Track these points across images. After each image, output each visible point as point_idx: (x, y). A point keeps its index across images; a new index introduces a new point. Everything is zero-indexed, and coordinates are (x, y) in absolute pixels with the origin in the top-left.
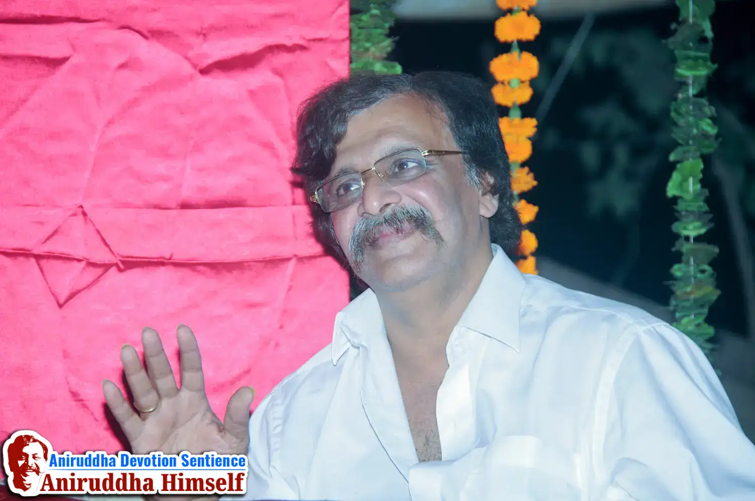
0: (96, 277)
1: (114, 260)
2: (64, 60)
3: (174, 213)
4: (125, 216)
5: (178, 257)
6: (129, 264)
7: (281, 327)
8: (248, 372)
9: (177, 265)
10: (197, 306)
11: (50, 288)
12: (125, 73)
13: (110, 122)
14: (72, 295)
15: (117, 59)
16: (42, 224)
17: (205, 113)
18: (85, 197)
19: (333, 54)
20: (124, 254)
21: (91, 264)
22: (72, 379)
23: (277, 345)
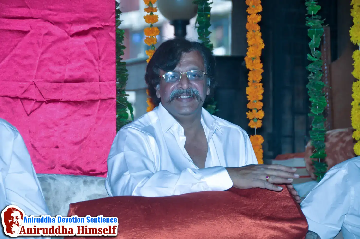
0: (39, 106)
1: (44, 100)
2: (29, 31)
3: (62, 84)
4: (48, 85)
5: (64, 99)
6: (49, 101)
7: (96, 123)
8: (85, 138)
9: (64, 102)
10: (70, 116)
11: (25, 109)
12: (47, 37)
13: (42, 54)
14: (32, 112)
15: (44, 31)
16: (22, 87)
17: (72, 50)
18: (35, 78)
19: (111, 31)
20: (47, 98)
21: (37, 101)
22: (32, 140)
23: (95, 129)
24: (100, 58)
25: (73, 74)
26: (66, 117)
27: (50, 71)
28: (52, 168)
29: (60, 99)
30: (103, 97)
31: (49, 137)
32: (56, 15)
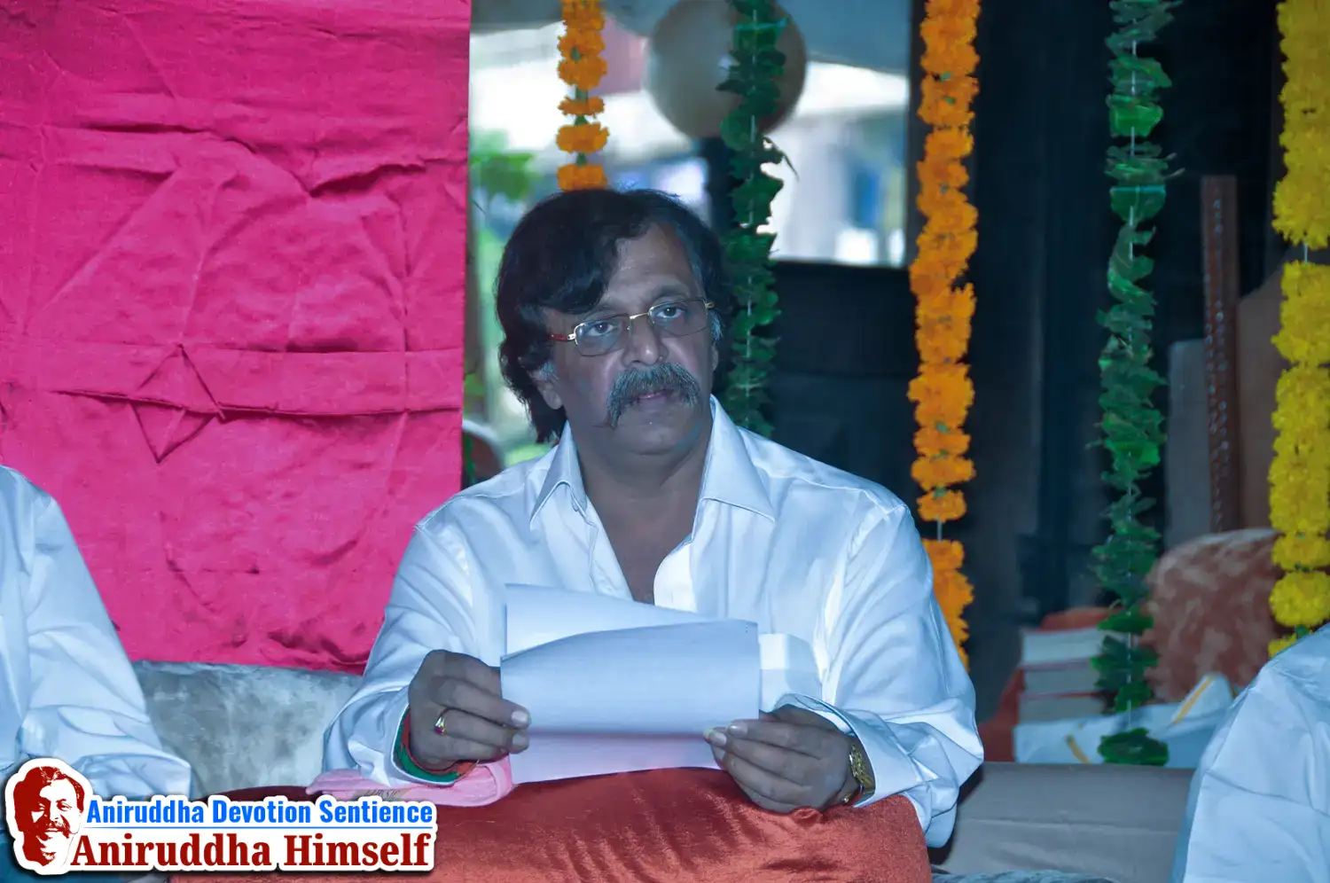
0: (196, 429)
1: (216, 410)
2: (167, 175)
3: (279, 356)
4: (227, 358)
5: (282, 408)
6: (232, 414)
7: (391, 492)
8: (353, 543)
9: (282, 417)
10: (301, 466)
11: (148, 441)
12: (233, 195)
13: (214, 250)
14: (171, 449)
15: (222, 176)
16: (138, 364)
17: (314, 242)
18: (187, 334)
19: (453, 178)
20: (225, 401)
21: (190, 414)
22: (169, 546)
23: (385, 513)
24: (409, 269)
25: (318, 321)
26: (291, 468)
27: (238, 311)
28: (238, 644)
29: (268, 408)
30: (416, 403)
31: (229, 537)
32: (264, 121)
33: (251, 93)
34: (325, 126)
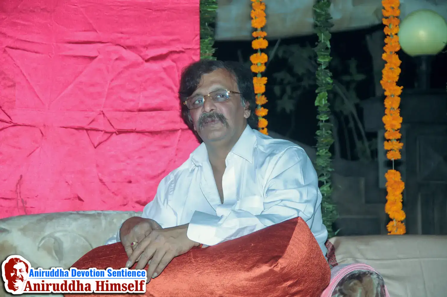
0: (108, 137)
1: (114, 131)
2: (96, 57)
3: (136, 113)
4: (119, 114)
5: (138, 130)
6: (120, 132)
7: (176, 155)
8: (164, 172)
9: (138, 132)
11: (91, 141)
12: (118, 62)
13: (112, 80)
14: (99, 144)
15: (115, 57)
16: (88, 117)
17: (147, 76)
18: (104, 107)
19: (194, 54)
20: (119, 128)
21: (106, 132)
22: (100, 174)
23: (175, 162)
25: (149, 101)
26: (143, 148)
27: (122, 99)
28: (125, 205)
29: (133, 130)
30: (184, 126)
31: (120, 171)
32: (128, 38)
33: (124, 30)
34: (149, 40)
